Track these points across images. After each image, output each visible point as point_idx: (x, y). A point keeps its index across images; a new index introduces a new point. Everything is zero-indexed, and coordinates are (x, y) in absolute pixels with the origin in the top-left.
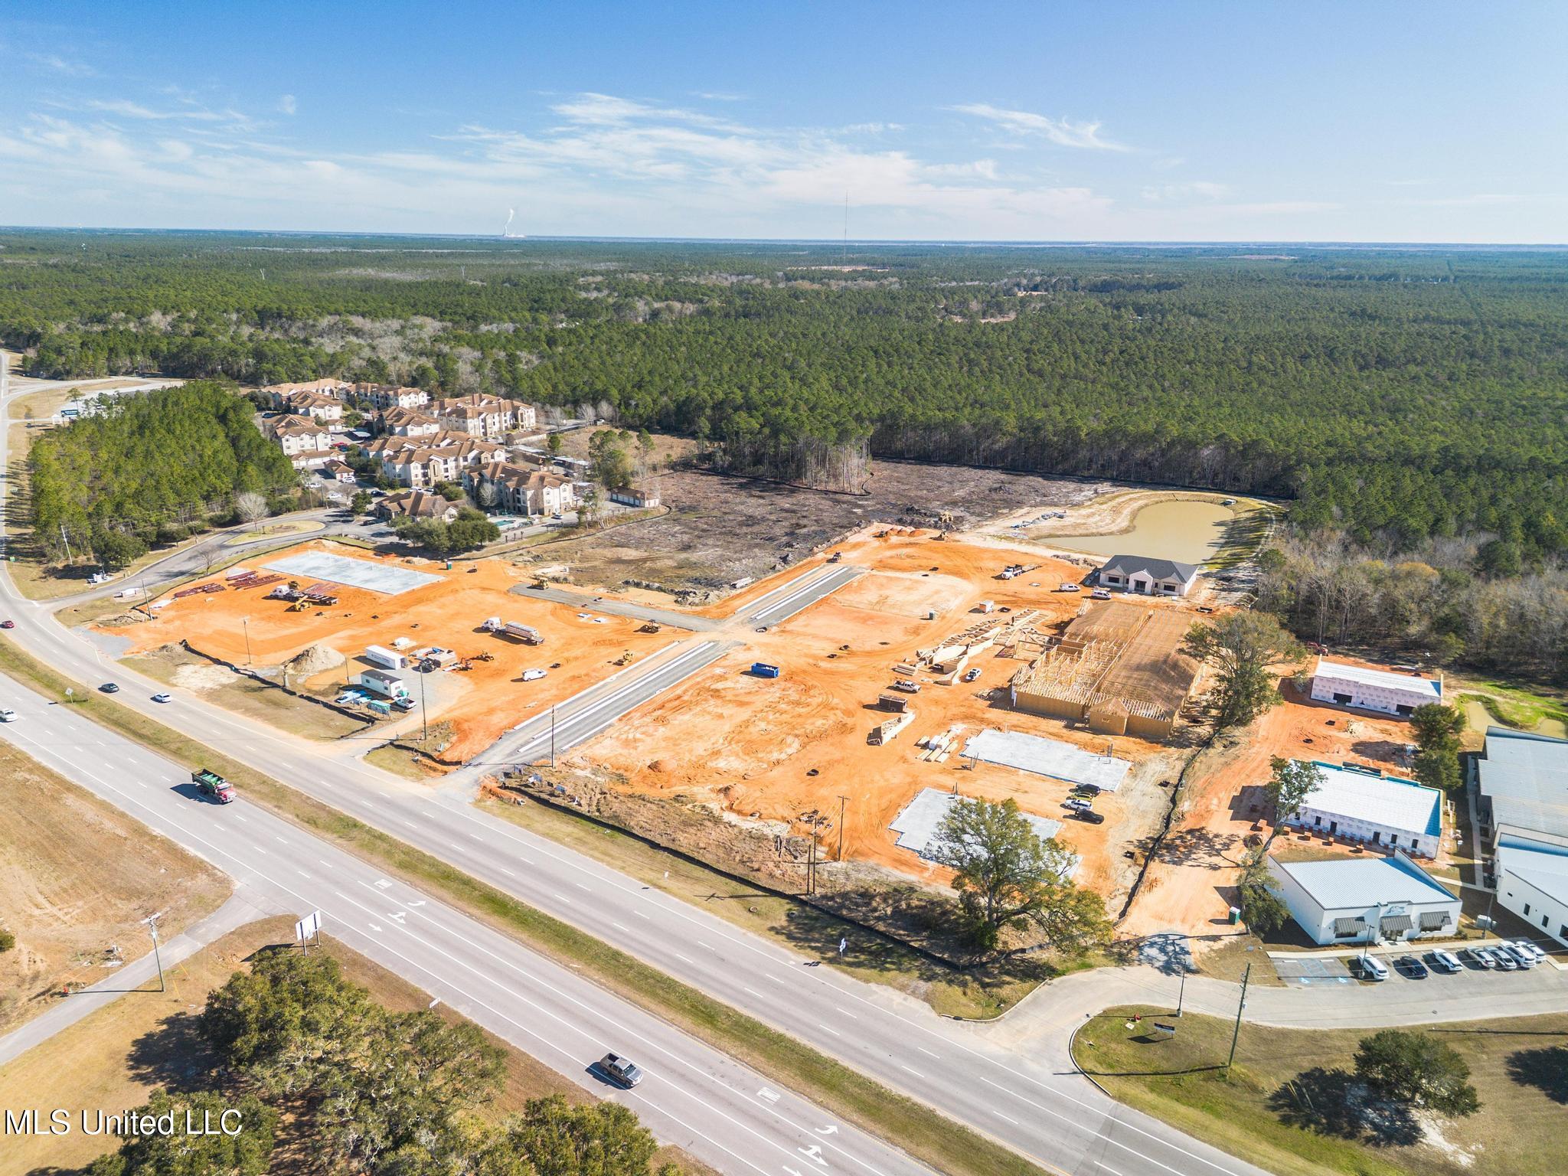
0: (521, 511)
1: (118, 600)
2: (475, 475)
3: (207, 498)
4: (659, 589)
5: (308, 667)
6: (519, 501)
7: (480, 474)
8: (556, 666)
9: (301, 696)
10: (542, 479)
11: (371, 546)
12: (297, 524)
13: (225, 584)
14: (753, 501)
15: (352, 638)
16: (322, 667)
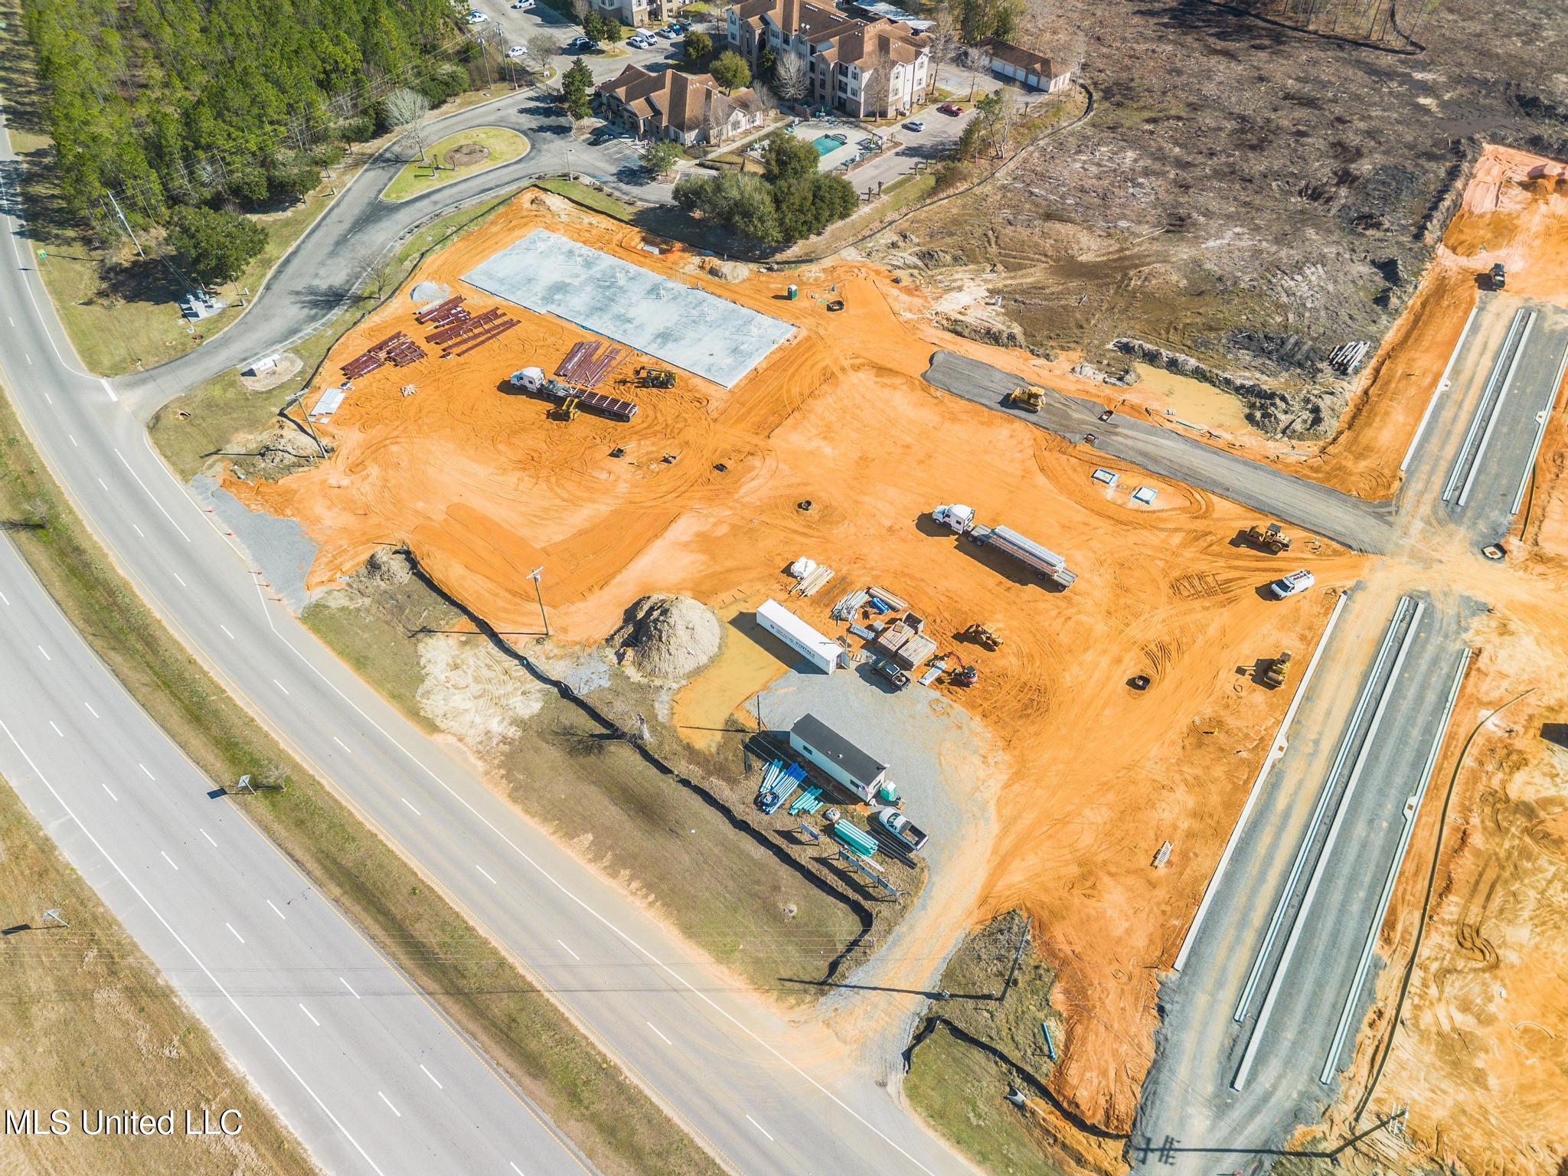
0: (844, 110)
1: (248, 382)
2: (754, 20)
3: (325, 85)
4: (1200, 375)
5: (664, 666)
6: (843, 87)
7: (763, 20)
8: (1140, 683)
9: (685, 783)
10: (883, 44)
11: (627, 212)
12: (481, 136)
13: (417, 335)
14: (1222, 68)
15: (705, 542)
16: (689, 665)
